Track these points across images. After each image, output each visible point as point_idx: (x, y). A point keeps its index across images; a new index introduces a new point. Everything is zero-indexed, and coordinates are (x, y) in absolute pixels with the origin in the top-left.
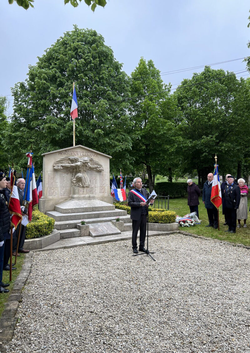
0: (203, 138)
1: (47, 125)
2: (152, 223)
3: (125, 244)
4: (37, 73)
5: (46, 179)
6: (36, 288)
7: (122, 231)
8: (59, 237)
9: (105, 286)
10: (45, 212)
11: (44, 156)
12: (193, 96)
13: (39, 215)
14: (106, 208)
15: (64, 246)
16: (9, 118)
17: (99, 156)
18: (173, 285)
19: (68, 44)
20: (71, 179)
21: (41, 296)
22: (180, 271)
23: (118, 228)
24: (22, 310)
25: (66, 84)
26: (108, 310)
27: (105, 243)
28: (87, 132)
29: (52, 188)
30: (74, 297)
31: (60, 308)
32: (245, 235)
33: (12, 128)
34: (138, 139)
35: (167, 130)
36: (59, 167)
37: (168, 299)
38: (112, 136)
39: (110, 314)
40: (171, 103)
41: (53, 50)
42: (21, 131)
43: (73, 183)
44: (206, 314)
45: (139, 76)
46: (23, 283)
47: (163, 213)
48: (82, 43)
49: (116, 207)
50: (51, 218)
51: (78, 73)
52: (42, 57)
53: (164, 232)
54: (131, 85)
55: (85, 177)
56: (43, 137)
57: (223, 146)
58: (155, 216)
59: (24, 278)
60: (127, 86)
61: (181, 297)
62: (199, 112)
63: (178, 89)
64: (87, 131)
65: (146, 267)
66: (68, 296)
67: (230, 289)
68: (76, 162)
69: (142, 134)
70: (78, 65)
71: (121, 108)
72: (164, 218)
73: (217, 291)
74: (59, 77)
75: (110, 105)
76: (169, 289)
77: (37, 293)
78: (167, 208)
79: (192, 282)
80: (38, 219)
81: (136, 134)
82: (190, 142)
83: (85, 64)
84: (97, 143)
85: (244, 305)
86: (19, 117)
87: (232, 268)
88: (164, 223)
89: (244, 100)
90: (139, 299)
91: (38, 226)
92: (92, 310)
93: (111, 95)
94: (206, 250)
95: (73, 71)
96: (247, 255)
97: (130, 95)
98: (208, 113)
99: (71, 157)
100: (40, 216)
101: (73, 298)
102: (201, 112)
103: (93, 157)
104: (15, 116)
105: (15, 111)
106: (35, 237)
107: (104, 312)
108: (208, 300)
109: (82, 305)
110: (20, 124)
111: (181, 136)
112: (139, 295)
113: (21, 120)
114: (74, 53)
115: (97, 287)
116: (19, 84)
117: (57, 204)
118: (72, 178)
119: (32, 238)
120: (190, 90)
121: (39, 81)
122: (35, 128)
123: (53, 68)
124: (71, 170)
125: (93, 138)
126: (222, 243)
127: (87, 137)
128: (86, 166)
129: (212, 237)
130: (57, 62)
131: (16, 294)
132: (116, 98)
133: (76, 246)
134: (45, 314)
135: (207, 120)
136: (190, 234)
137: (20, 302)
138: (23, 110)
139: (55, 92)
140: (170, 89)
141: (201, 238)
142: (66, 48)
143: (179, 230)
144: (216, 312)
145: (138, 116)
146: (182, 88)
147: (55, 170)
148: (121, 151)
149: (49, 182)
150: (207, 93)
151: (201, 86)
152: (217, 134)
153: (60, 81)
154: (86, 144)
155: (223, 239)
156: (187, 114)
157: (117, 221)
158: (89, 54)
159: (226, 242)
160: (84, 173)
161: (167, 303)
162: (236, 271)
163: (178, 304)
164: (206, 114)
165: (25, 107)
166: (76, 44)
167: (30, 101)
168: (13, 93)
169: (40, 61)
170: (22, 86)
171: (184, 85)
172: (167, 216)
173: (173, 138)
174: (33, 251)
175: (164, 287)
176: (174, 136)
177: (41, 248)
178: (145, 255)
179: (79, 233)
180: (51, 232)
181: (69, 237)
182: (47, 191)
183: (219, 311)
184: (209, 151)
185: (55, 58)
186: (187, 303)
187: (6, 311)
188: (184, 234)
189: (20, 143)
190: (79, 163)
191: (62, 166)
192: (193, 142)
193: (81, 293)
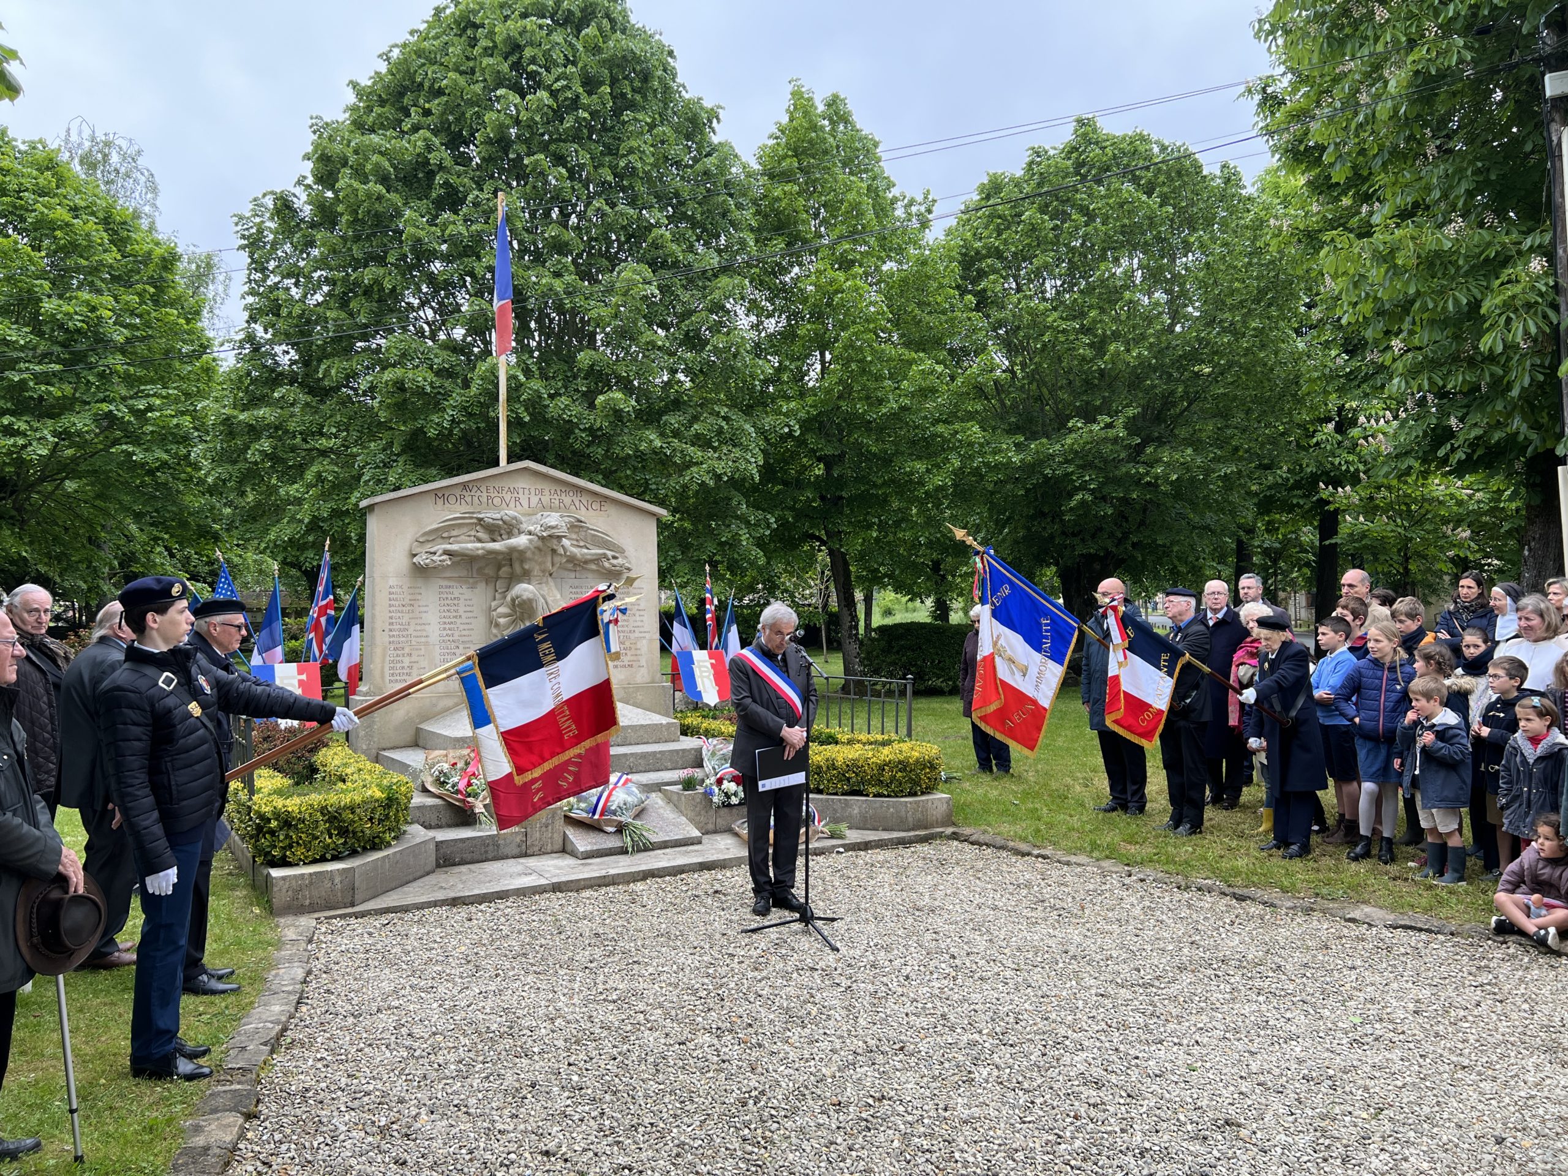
0: (1071, 431)
1: (388, 375)
2: (836, 794)
3: (717, 887)
4: (349, 153)
5: (378, 608)
6: (319, 1065)
7: (707, 833)
8: (433, 858)
9: (615, 1051)
10: (374, 752)
11: (371, 508)
12: (1029, 245)
13: (346, 765)
14: (641, 733)
15: (452, 895)
16: (226, 346)
17: (612, 511)
18: (897, 1046)
19: (482, 26)
20: (490, 610)
21: (339, 1093)
22: (937, 992)
23: (691, 820)
24: (257, 1149)
25: (470, 197)
26: (618, 1143)
27: (628, 883)
28: (564, 407)
29: (407, 650)
30: (480, 1096)
31: (415, 1140)
32: (1234, 844)
33: (239, 389)
34: (790, 435)
35: (913, 395)
36: (435, 558)
37: (870, 1101)
38: (673, 420)
39: (623, 1160)
40: (929, 277)
41: (415, 52)
42: (278, 400)
43: (497, 625)
44: (1020, 1156)
45: (788, 160)
46: (265, 1044)
47: (886, 751)
48: (540, 21)
49: (685, 731)
50: (395, 777)
51: (522, 149)
52: (369, 83)
53: (886, 835)
54: (755, 202)
55: (549, 600)
56: (372, 428)
57: (1159, 461)
58: (853, 766)
59: (270, 1025)
60: (739, 206)
61: (928, 1093)
62: (1055, 314)
63: (965, 217)
64: (564, 401)
65: (795, 975)
66: (455, 1093)
67: (1137, 1058)
68: (510, 535)
69: (808, 412)
70: (524, 115)
71: (711, 301)
72: (887, 775)
73: (1082, 1068)
74: (441, 167)
75: (664, 289)
76: (880, 1059)
77: (323, 1085)
78: (903, 731)
79: (980, 1032)
80: (344, 781)
81: (781, 413)
82: (1016, 445)
83: (553, 110)
84: (607, 451)
85: (1182, 1118)
86: (271, 342)
87: (1158, 978)
88: (889, 796)
89: (1250, 264)
90: (751, 1102)
91: (340, 810)
92: (552, 1146)
93: (669, 244)
94: (1058, 905)
95: (502, 143)
96: (1232, 923)
97: (752, 243)
98: (1094, 321)
99: (490, 515)
100: (349, 771)
101: (472, 1101)
102: (1061, 318)
103: (583, 514)
104: (250, 338)
105: (251, 317)
106: (328, 856)
107: (600, 1151)
108: (1039, 1101)
109: (511, 1128)
110: (273, 370)
111: (978, 423)
112: (753, 1084)
113: (276, 355)
114: (505, 67)
115: (583, 1056)
116: (272, 197)
117: (426, 718)
118: (494, 604)
119: (315, 861)
120: (1017, 219)
121: (356, 184)
122: (338, 388)
123: (416, 129)
124: (489, 570)
125: (591, 430)
126: (1134, 878)
127: (567, 428)
128: (554, 551)
129: (1092, 851)
130: (435, 105)
131: (233, 1087)
132: (691, 257)
133: (502, 895)
134: (353, 1161)
135: (1089, 353)
136: (999, 841)
137: (249, 1116)
138: (284, 312)
139: (422, 233)
140: (930, 217)
141: (1044, 857)
142: (473, 42)
143: (954, 824)
144: (1063, 1146)
145: (788, 335)
146: (980, 214)
147: (421, 572)
148: (712, 483)
149: (391, 624)
150: (1086, 234)
151: (1064, 202)
152: (1131, 412)
153: (447, 184)
154: (557, 456)
155: (1139, 859)
156: (1000, 324)
157: (685, 789)
158: (570, 69)
159: (1148, 871)
160: (547, 583)
161: (864, 1115)
162: (1174, 989)
163: (909, 1118)
164: (1082, 326)
165: (297, 297)
166: (514, 26)
167: (319, 273)
168: (243, 237)
169: (360, 100)
170: (284, 207)
171: (988, 197)
172: (903, 765)
173: (940, 428)
174: (316, 915)
175: (860, 1051)
176: (946, 422)
177: (353, 905)
178: (797, 926)
179: (518, 839)
180: (394, 838)
181: (476, 856)
182: (383, 662)
183: (1078, 1143)
184: (1101, 485)
185: (427, 85)
186: (947, 1114)
187: (187, 1151)
188: (972, 843)
189: (273, 457)
190: (521, 541)
191: (446, 552)
192: (1028, 446)
193: (510, 1080)
